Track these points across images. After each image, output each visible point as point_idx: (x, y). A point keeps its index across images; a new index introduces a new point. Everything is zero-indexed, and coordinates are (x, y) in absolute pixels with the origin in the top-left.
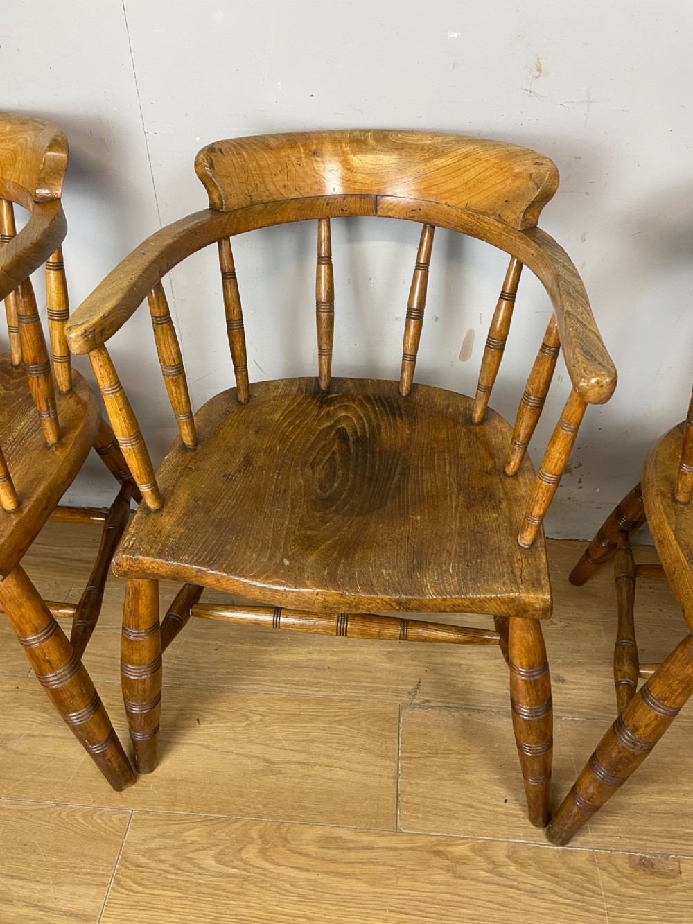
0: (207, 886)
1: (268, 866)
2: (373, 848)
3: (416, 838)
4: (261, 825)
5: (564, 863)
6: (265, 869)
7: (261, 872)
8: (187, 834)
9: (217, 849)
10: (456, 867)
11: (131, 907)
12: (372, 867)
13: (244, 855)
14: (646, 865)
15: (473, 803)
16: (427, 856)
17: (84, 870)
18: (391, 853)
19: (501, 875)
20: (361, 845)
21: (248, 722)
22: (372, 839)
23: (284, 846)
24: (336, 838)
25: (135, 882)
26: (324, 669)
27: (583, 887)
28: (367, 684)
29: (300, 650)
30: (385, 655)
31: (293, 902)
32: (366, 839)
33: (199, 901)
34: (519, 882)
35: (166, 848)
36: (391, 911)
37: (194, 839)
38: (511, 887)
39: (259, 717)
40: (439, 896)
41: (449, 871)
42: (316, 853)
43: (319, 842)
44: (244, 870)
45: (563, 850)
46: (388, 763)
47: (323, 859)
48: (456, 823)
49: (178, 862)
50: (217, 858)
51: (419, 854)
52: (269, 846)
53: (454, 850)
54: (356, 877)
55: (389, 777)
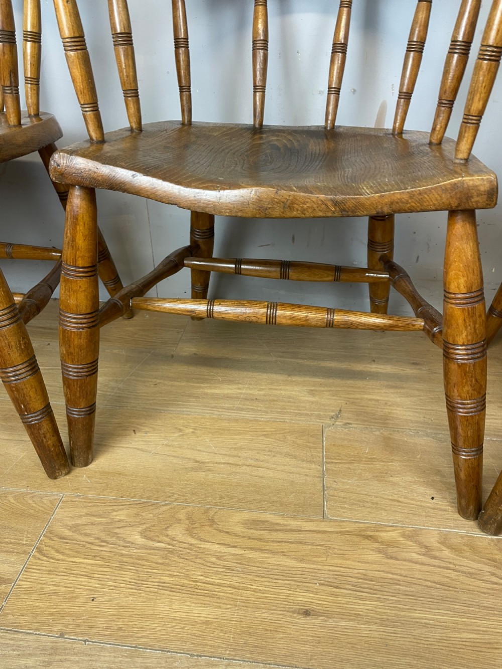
0: (130, 556)
1: (193, 541)
2: (300, 531)
3: (344, 524)
4: (189, 509)
6: (191, 544)
7: (187, 546)
8: (115, 513)
10: (387, 550)
11: (50, 572)
12: (300, 546)
13: (170, 532)
15: (400, 499)
16: (356, 539)
17: (7, 540)
18: (320, 535)
19: (435, 558)
20: (289, 527)
21: (180, 433)
22: (299, 523)
23: (211, 526)
24: (263, 522)
25: (57, 551)
26: (252, 400)
28: (292, 411)
29: (230, 387)
30: (308, 392)
31: (217, 573)
32: (293, 523)
33: (121, 569)
34: (455, 565)
35: (93, 524)
36: (320, 584)
37: (122, 518)
38: (447, 568)
39: (191, 430)
40: (371, 573)
41: (380, 552)
42: (243, 532)
43: (246, 524)
44: (169, 544)
45: (497, 539)
46: (313, 466)
47: (250, 538)
48: (384, 513)
49: (103, 536)
50: (143, 534)
51: (348, 537)
52: (196, 525)
53: (384, 535)
54: (284, 554)
55: (315, 476)
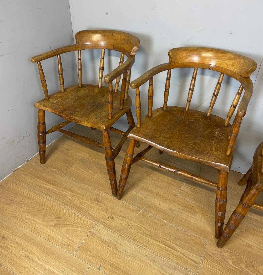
0: (230, 268)
1: (248, 270)
4: (246, 260)
6: (247, 271)
7: (246, 271)
8: (224, 253)
9: (233, 261)
11: (209, 265)
13: (241, 265)
17: (195, 251)
23: (253, 268)
25: (209, 259)
33: (228, 271)
35: (218, 254)
37: (226, 255)
44: (241, 269)
49: (221, 259)
50: (233, 263)
52: (248, 266)
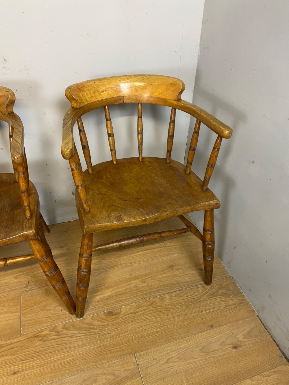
2: (12, 344)
3: (29, 334)
5: (83, 323)
10: (43, 338)
12: (12, 350)
14: (110, 314)
15: (50, 316)
16: (32, 339)
19: (60, 335)
20: (7, 344)
22: (11, 341)
27: (89, 328)
28: (7, 290)
30: (15, 277)
32: (9, 342)
34: (67, 335)
38: (64, 337)
40: (37, 350)
41: (41, 341)
45: (82, 319)
46: (17, 314)
48: (43, 324)
51: (30, 339)
53: (43, 333)
54: (5, 355)
55: (17, 318)
